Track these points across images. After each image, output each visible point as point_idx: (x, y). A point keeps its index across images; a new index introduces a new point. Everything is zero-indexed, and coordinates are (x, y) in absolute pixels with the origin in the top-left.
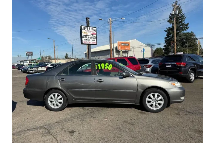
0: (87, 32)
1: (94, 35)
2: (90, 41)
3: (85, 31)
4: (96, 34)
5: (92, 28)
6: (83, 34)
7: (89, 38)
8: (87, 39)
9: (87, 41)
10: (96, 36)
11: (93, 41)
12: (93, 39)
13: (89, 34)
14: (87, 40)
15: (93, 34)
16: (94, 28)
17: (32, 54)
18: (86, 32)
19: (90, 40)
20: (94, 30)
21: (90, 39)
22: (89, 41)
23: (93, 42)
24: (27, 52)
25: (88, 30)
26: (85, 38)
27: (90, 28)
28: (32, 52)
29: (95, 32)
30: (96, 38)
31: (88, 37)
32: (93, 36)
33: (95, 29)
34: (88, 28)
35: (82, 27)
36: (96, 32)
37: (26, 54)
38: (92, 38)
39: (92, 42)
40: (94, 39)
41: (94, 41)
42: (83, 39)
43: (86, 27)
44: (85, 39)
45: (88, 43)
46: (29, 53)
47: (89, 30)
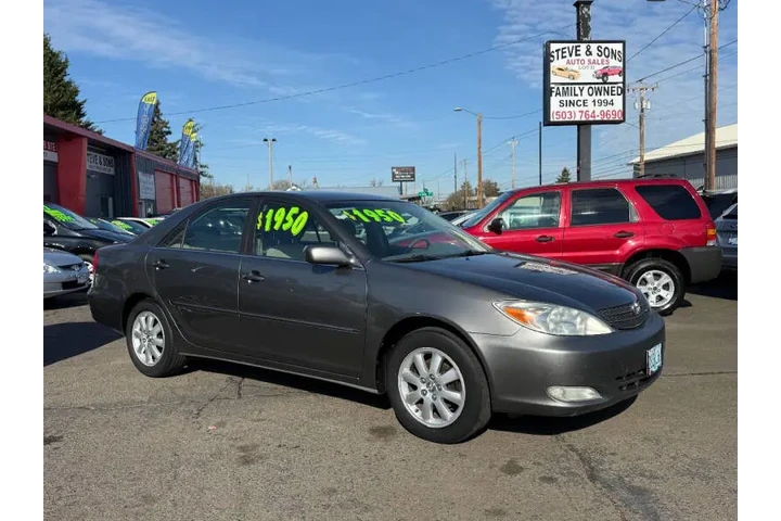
0: (575, 67)
1: (611, 79)
2: (590, 107)
3: (568, 62)
4: (623, 73)
5: (604, 45)
6: (554, 79)
7: (585, 96)
8: (573, 98)
9: (571, 108)
10: (624, 83)
11: (603, 108)
12: (602, 98)
13: (587, 75)
14: (571, 103)
15: (605, 75)
16: (610, 46)
17: (413, 176)
18: (570, 67)
19: (590, 103)
20: (613, 54)
21: (590, 99)
22: (582, 108)
23: (605, 109)
24: (398, 169)
25: (583, 56)
26: (565, 94)
27: (594, 47)
28: (413, 169)
29: (615, 63)
30: (623, 91)
31: (578, 92)
32: (605, 83)
33: (618, 47)
34: (583, 47)
35: (554, 47)
36: (621, 64)
37: (394, 175)
38: (599, 92)
39: (597, 113)
40: (609, 98)
41: (609, 107)
42: (555, 101)
43: (571, 45)
44: (564, 98)
45: (578, 119)
46: (403, 170)
47: (586, 58)
